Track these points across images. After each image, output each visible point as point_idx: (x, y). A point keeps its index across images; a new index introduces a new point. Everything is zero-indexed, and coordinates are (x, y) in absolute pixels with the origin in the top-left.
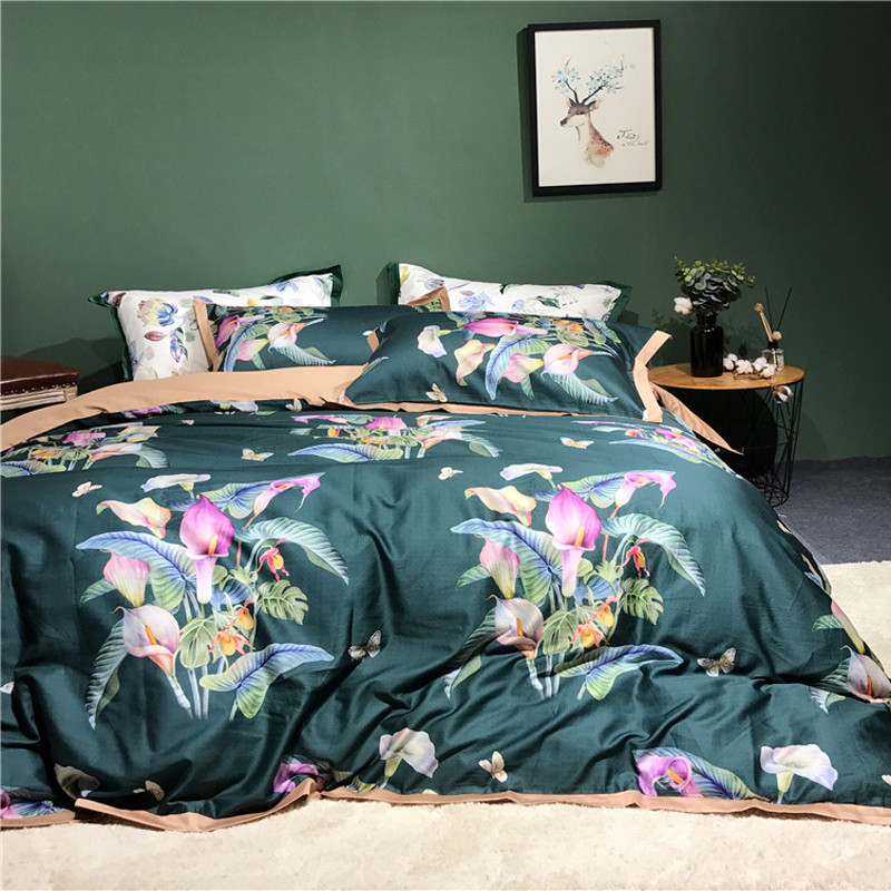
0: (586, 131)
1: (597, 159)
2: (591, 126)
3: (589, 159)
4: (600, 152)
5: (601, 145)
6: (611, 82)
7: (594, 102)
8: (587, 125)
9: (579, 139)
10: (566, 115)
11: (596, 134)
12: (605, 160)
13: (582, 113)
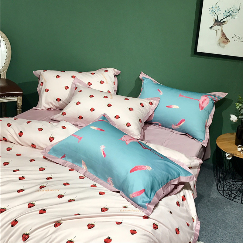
0: (219, 33)
1: (222, 44)
2: (222, 31)
3: (219, 44)
4: (224, 42)
5: (225, 39)
6: (233, 14)
7: (225, 21)
8: (220, 30)
9: (216, 35)
10: (212, 25)
11: (223, 35)
12: (225, 45)
13: (219, 25)
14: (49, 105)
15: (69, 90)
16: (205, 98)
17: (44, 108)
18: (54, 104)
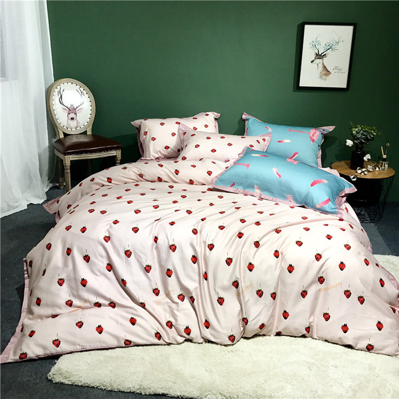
0: (321, 66)
1: (324, 77)
2: (323, 64)
3: (321, 77)
4: (325, 75)
5: (326, 72)
6: (333, 47)
7: (325, 55)
8: (322, 63)
9: (318, 69)
10: (313, 59)
11: (325, 67)
12: (327, 78)
13: (320, 58)
14: (158, 154)
15: (176, 136)
16: (315, 131)
17: (153, 158)
18: (163, 152)
